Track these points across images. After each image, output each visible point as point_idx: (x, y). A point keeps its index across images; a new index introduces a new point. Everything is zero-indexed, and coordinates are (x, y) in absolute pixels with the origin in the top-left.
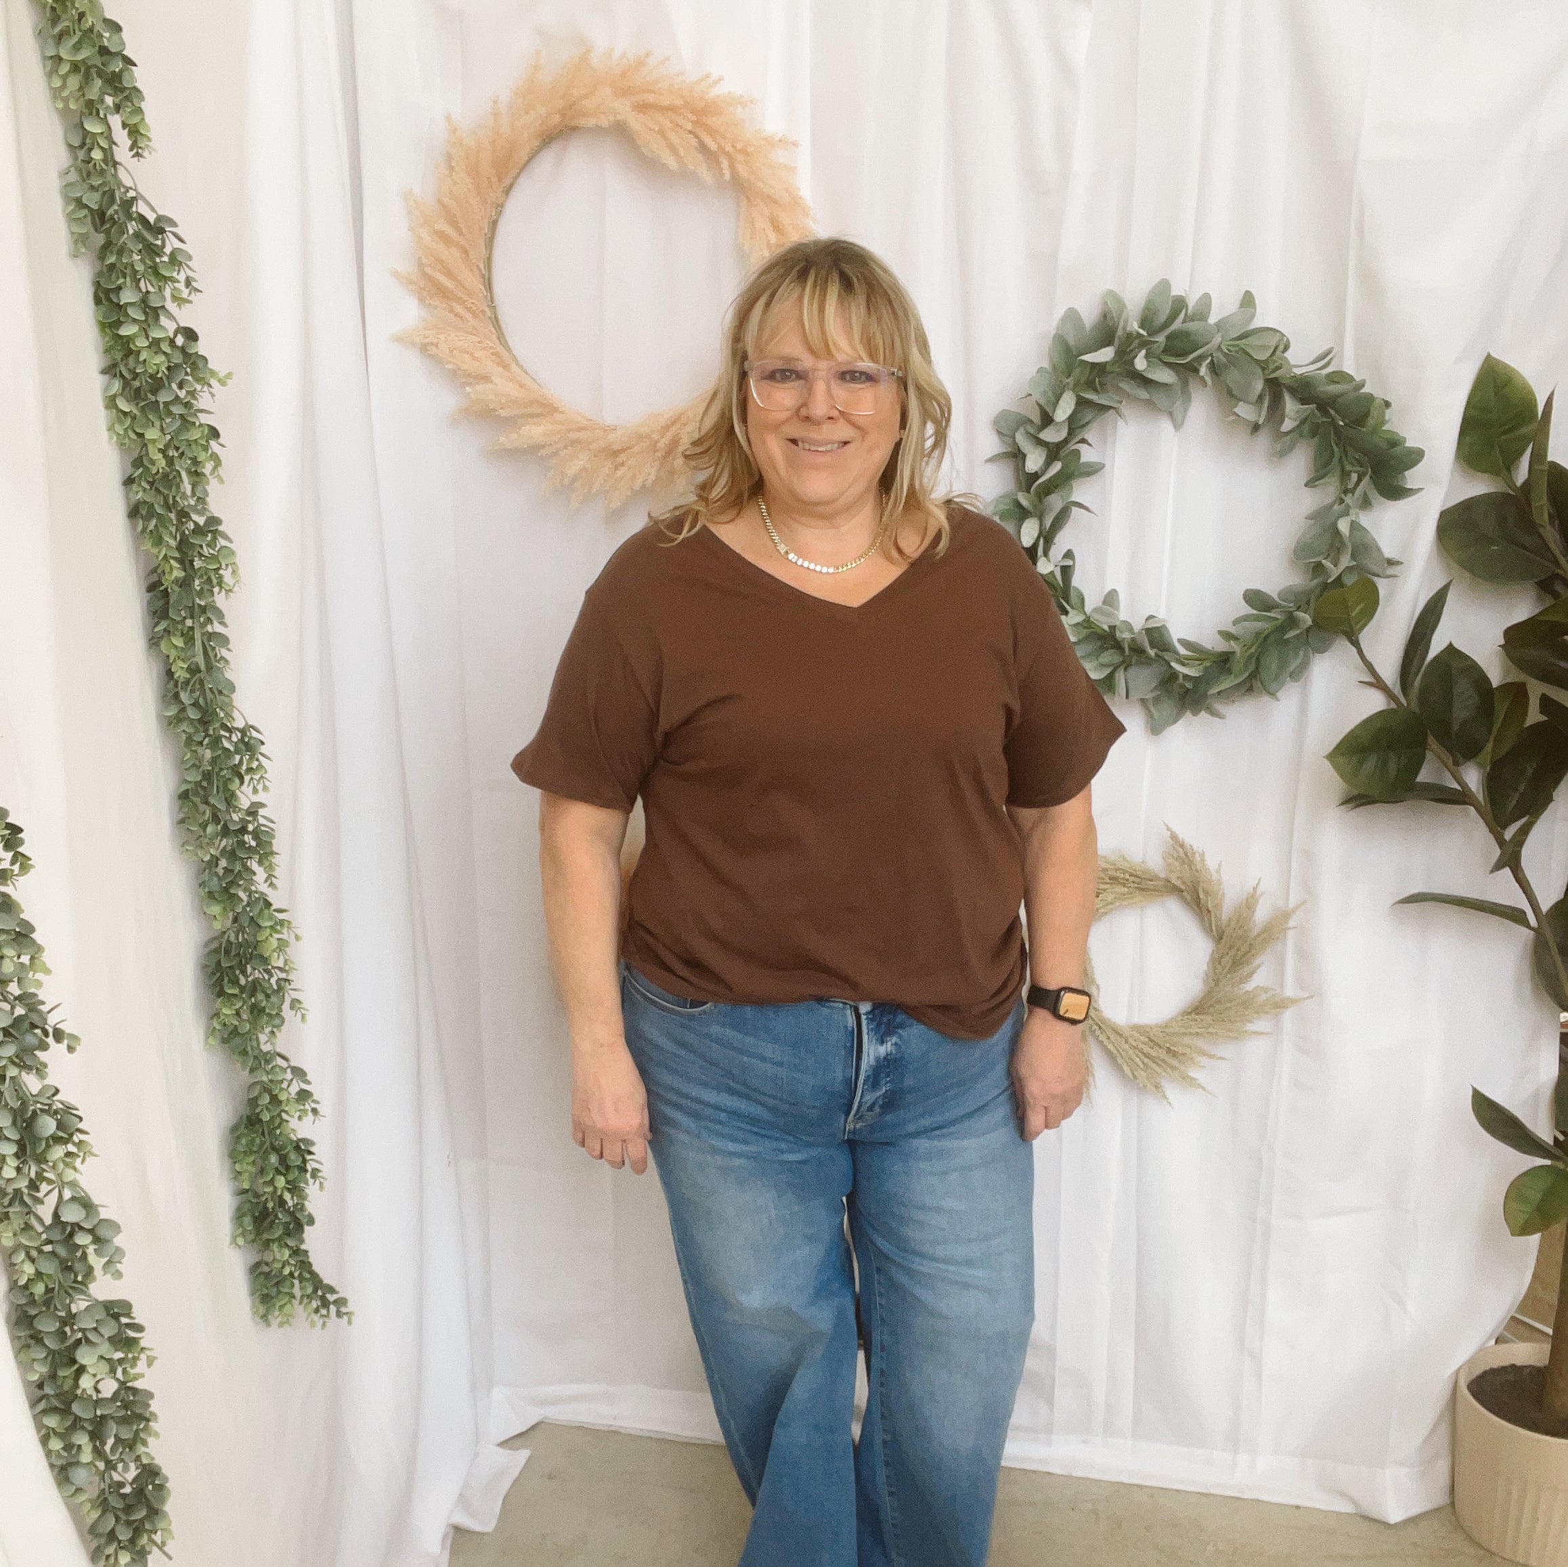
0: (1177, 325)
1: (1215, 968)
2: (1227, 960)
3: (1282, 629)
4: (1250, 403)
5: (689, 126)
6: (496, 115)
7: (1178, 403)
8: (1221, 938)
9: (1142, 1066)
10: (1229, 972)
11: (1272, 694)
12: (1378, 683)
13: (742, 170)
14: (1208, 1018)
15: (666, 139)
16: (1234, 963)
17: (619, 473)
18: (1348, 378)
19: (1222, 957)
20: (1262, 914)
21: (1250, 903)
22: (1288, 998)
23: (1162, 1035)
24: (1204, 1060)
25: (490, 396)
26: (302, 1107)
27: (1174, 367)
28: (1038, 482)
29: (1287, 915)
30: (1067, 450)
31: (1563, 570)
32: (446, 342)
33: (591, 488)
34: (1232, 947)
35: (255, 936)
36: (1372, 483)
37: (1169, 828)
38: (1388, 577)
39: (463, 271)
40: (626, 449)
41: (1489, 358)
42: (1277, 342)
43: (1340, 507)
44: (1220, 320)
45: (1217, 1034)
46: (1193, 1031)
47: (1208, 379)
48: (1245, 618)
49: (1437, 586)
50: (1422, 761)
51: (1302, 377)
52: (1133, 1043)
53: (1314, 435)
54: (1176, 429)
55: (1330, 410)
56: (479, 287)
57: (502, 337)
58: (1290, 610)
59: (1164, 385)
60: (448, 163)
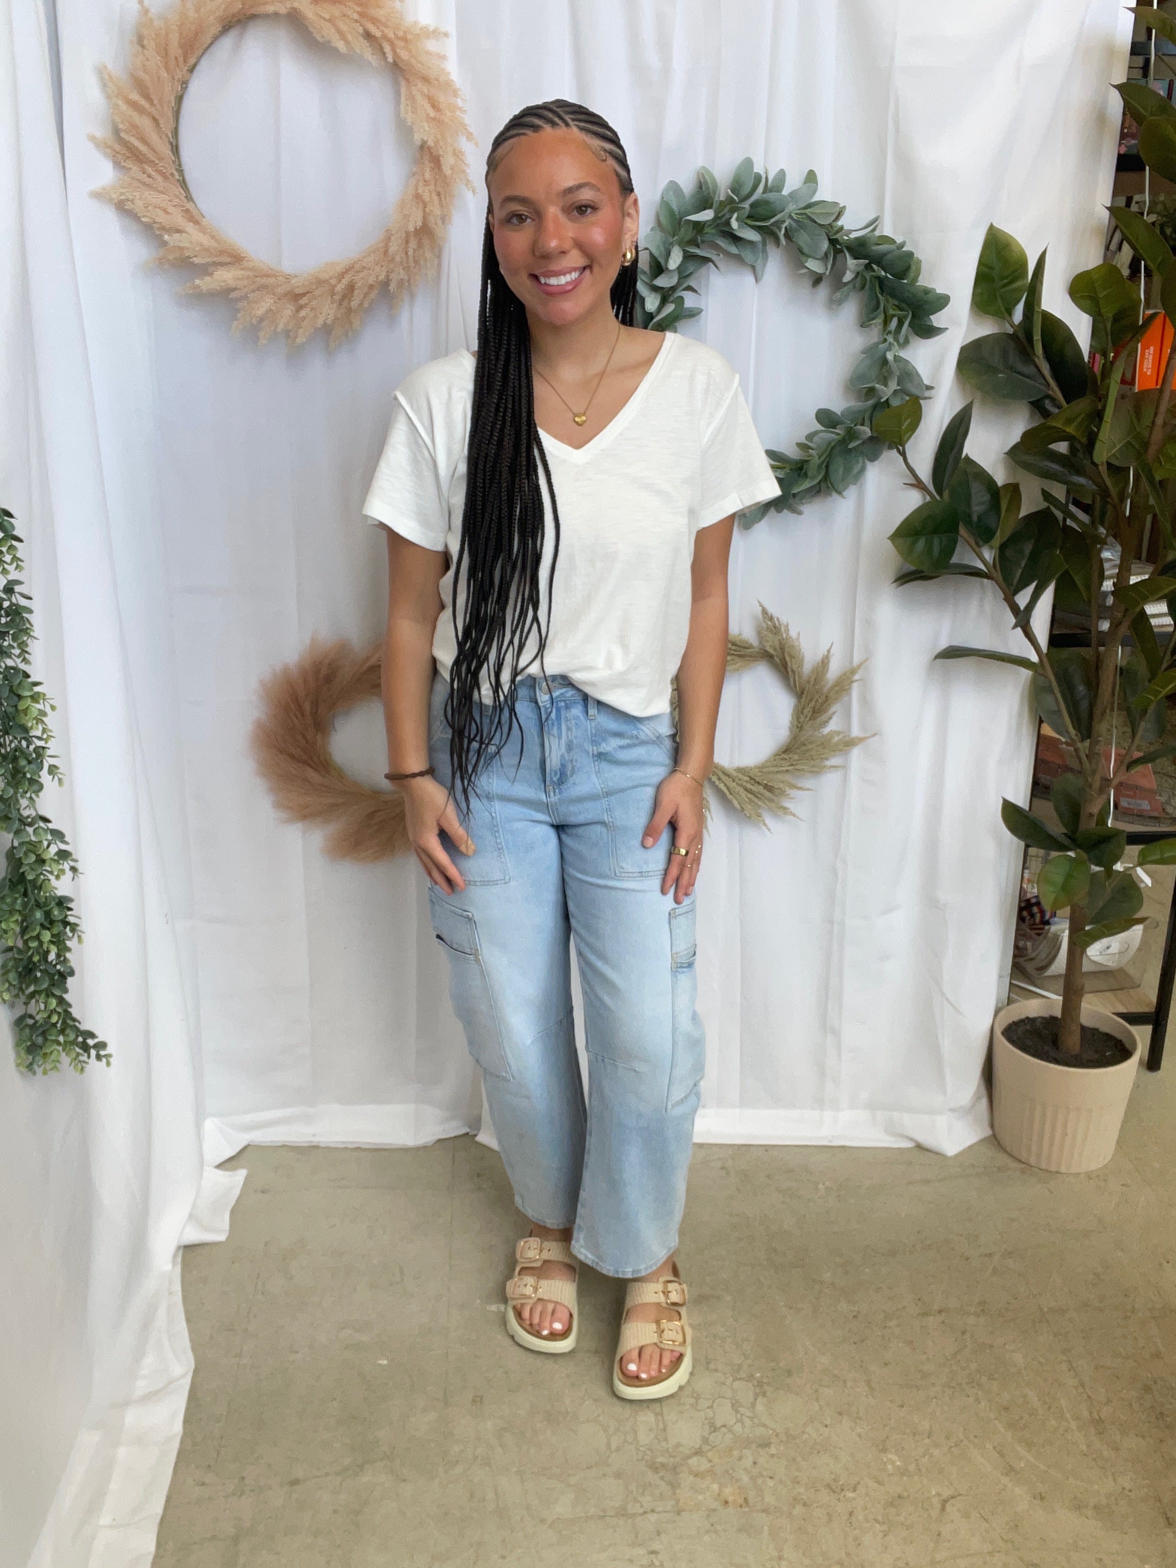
0: (758, 194)
1: (798, 719)
2: (807, 711)
3: (843, 442)
4: (817, 259)
5: (355, 16)
7: (760, 259)
8: (802, 693)
9: (747, 800)
10: (810, 720)
11: (840, 493)
12: (918, 484)
13: (404, 54)
14: (796, 757)
15: (335, 25)
16: (814, 712)
17: (303, 313)
18: (892, 241)
19: (804, 709)
20: (834, 671)
21: (825, 663)
22: (856, 738)
23: (761, 774)
24: (793, 792)
25: (187, 245)
26: (61, 867)
27: (758, 229)
28: (655, 320)
29: (853, 671)
30: (676, 295)
31: (1053, 391)
32: (141, 199)
33: (276, 327)
34: (811, 701)
35: (16, 706)
36: (910, 325)
37: (761, 605)
38: (926, 398)
39: (154, 138)
40: (308, 292)
41: (992, 227)
42: (838, 210)
43: (883, 345)
44: (791, 193)
45: (803, 770)
46: (784, 769)
47: (783, 241)
48: (815, 433)
49: (958, 407)
50: (956, 543)
51: (857, 239)
52: (739, 782)
53: (863, 287)
54: (757, 280)
55: (875, 267)
56: (166, 151)
57: (189, 198)
58: (853, 425)
59: (751, 243)
60: (140, 41)
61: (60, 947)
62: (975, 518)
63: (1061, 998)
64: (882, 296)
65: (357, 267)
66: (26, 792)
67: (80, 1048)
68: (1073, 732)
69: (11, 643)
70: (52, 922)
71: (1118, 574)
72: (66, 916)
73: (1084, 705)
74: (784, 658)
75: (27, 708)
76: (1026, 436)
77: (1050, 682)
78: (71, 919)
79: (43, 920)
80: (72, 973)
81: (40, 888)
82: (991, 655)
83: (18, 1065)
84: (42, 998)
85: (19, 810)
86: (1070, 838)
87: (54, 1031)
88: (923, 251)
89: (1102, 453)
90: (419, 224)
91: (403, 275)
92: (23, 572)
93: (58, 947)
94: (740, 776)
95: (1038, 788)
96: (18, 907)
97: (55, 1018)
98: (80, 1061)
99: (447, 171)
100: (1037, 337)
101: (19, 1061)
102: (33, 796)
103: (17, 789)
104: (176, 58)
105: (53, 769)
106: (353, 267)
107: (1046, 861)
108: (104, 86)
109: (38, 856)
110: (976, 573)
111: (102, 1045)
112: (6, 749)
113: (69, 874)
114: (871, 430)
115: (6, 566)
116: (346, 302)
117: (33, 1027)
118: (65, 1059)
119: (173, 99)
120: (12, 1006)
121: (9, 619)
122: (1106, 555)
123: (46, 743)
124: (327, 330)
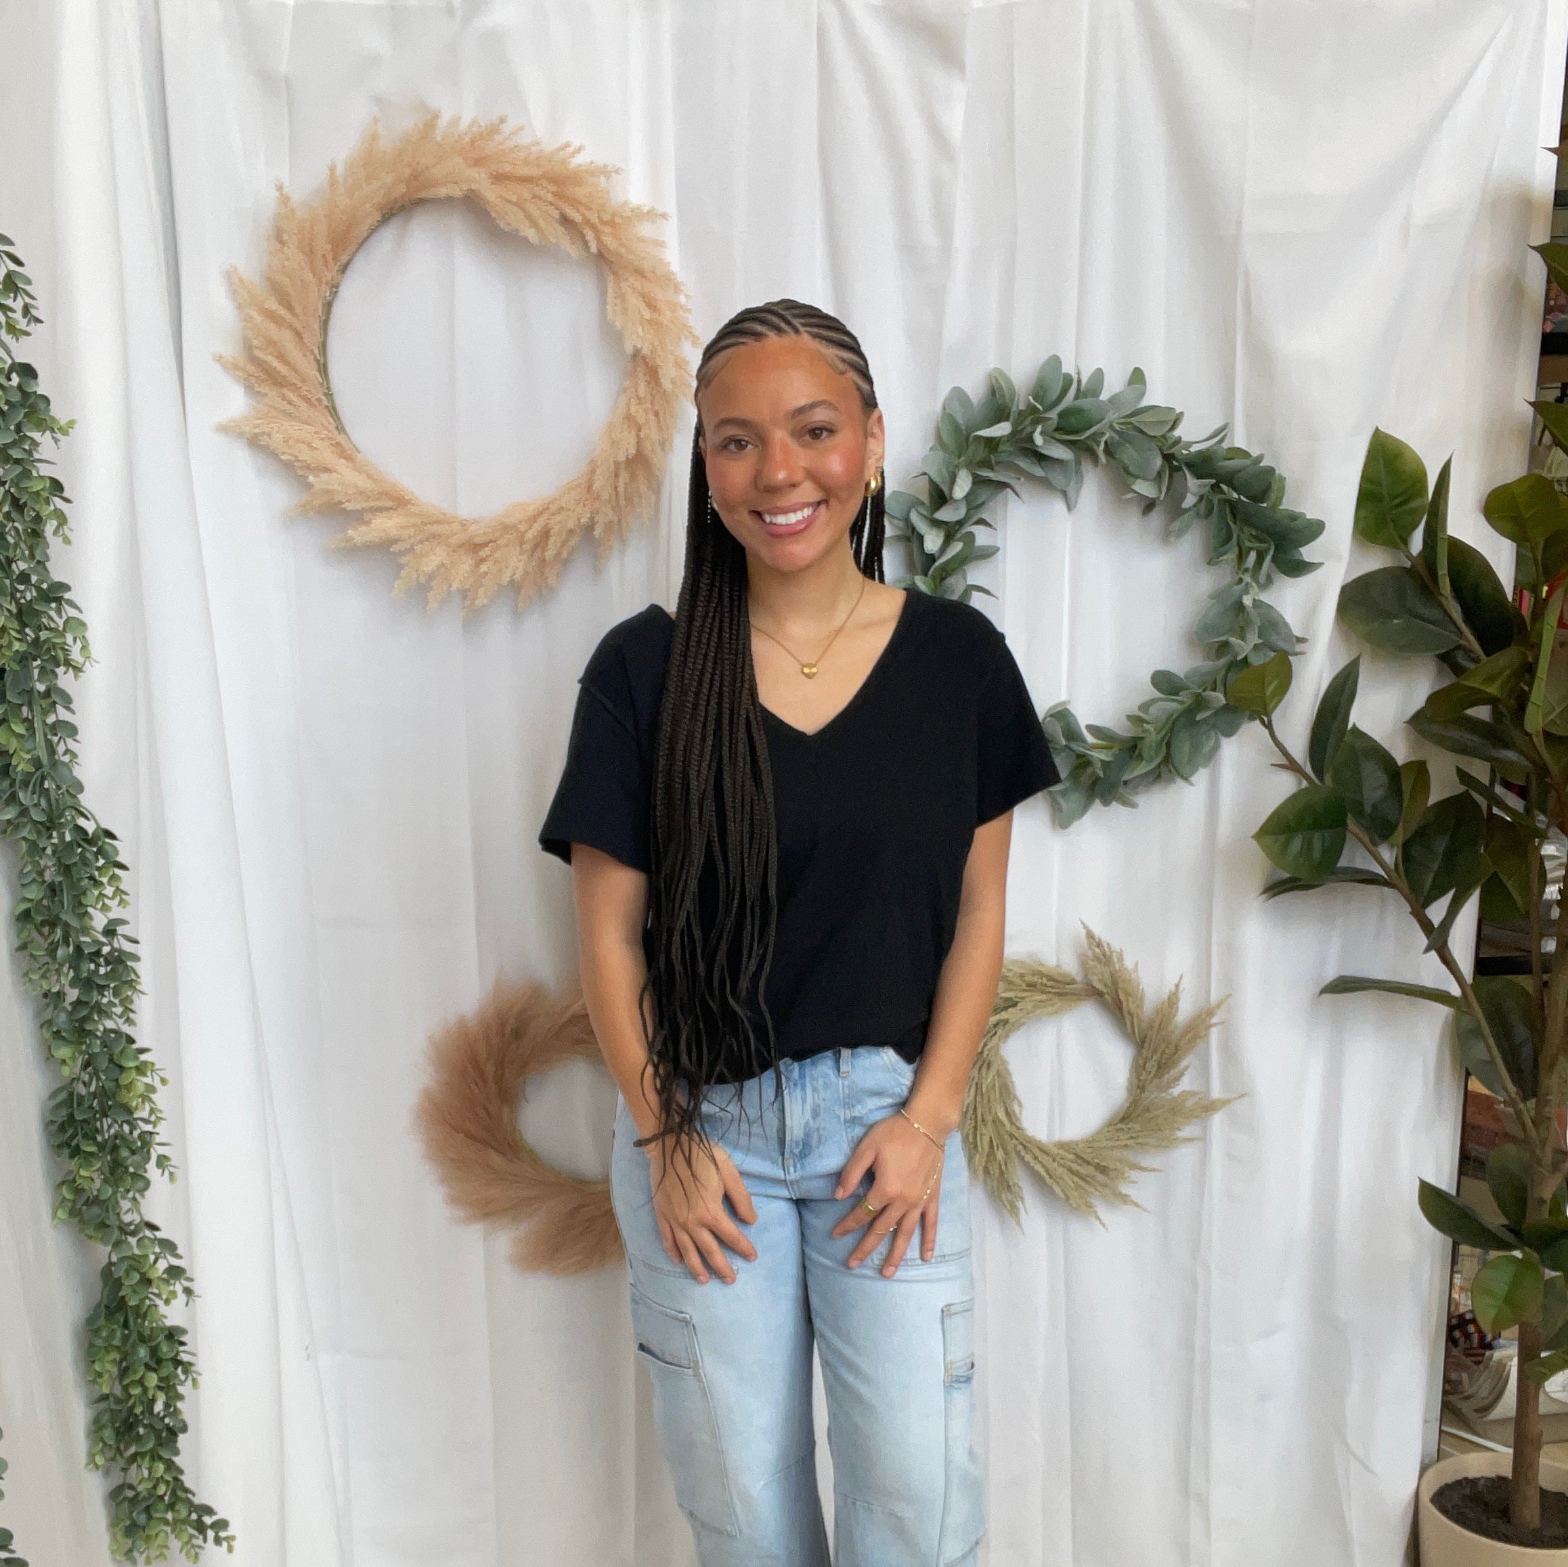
0: (1069, 400)
1: (1140, 1075)
2: (1151, 1066)
3: (1189, 713)
4: (1150, 480)
5: (550, 197)
6: (333, 182)
7: (1072, 483)
8: (1143, 1042)
9: (1073, 1185)
10: (1155, 1076)
11: (1186, 779)
12: (1291, 765)
13: (609, 241)
14: (1137, 1127)
15: (523, 209)
16: (1159, 1067)
17: (484, 568)
18: (1244, 454)
19: (1145, 1063)
20: (1185, 1010)
21: (1172, 1000)
22: (1218, 1100)
23: (1090, 1150)
24: (1134, 1175)
25: (336, 487)
26: (171, 1288)
27: (1069, 444)
28: (937, 564)
29: (1210, 1013)
30: (964, 531)
31: (1468, 640)
32: (280, 432)
33: (450, 586)
34: (1155, 1052)
35: (117, 1080)
36: (1274, 560)
37: (1085, 927)
38: (1296, 654)
39: (296, 355)
40: (491, 541)
41: (1377, 430)
42: (1174, 418)
43: (1239, 586)
44: (1113, 396)
45: (1147, 1144)
46: (1124, 1143)
47: (1103, 458)
48: (1153, 701)
49: (1342, 662)
50: (1344, 839)
51: (1199, 453)
52: (1062, 1161)
53: (1209, 513)
54: (1069, 509)
55: (1224, 487)
56: (313, 373)
57: (340, 428)
58: (1200, 691)
59: (1060, 462)
60: (279, 237)
61: (170, 1394)
62: (1368, 809)
63: (1511, 1451)
64: (1235, 523)
65: (553, 507)
66: (128, 1191)
67: (194, 1528)
68: (1512, 1088)
69: (112, 999)
70: (159, 1361)
71: (1565, 877)
72: (178, 1354)
73: (1526, 1052)
74: (1118, 996)
75: (131, 1083)
76: (1432, 699)
77: (1478, 1021)
78: (184, 1357)
79: (147, 1359)
80: (184, 1429)
81: (145, 1316)
82: (1397, 988)
83: (113, 1552)
84: (146, 1462)
85: (118, 1214)
86: (1511, 1231)
87: (161, 1506)
88: (1287, 465)
89: (1535, 720)
90: (632, 451)
91: (612, 516)
92: (128, 908)
93: (167, 1394)
94: (1061, 1152)
95: (1468, 1163)
96: (116, 1342)
97: (162, 1489)
98: (193, 1546)
99: (666, 383)
100: (1443, 571)
101: (115, 1547)
102: (137, 1195)
103: (118, 1187)
104: (324, 256)
105: (162, 1161)
106: (548, 508)
107: (1484, 1263)
108: (234, 292)
109: (143, 1275)
110: (1371, 879)
111: (222, 1524)
112: (103, 1135)
113: (182, 1297)
114: (1225, 696)
115: (106, 901)
116: (539, 551)
117: (134, 1501)
118: (175, 1544)
119: (320, 306)
120: (107, 1473)
121: (109, 968)
122: (1549, 849)
123: (155, 1126)
124: (515, 587)
